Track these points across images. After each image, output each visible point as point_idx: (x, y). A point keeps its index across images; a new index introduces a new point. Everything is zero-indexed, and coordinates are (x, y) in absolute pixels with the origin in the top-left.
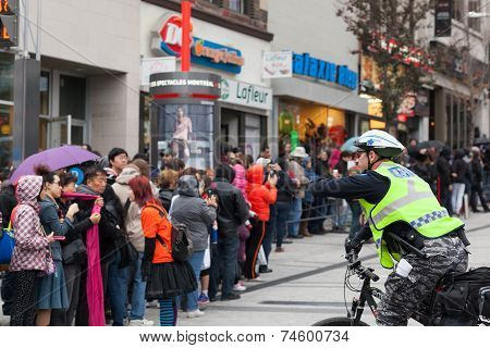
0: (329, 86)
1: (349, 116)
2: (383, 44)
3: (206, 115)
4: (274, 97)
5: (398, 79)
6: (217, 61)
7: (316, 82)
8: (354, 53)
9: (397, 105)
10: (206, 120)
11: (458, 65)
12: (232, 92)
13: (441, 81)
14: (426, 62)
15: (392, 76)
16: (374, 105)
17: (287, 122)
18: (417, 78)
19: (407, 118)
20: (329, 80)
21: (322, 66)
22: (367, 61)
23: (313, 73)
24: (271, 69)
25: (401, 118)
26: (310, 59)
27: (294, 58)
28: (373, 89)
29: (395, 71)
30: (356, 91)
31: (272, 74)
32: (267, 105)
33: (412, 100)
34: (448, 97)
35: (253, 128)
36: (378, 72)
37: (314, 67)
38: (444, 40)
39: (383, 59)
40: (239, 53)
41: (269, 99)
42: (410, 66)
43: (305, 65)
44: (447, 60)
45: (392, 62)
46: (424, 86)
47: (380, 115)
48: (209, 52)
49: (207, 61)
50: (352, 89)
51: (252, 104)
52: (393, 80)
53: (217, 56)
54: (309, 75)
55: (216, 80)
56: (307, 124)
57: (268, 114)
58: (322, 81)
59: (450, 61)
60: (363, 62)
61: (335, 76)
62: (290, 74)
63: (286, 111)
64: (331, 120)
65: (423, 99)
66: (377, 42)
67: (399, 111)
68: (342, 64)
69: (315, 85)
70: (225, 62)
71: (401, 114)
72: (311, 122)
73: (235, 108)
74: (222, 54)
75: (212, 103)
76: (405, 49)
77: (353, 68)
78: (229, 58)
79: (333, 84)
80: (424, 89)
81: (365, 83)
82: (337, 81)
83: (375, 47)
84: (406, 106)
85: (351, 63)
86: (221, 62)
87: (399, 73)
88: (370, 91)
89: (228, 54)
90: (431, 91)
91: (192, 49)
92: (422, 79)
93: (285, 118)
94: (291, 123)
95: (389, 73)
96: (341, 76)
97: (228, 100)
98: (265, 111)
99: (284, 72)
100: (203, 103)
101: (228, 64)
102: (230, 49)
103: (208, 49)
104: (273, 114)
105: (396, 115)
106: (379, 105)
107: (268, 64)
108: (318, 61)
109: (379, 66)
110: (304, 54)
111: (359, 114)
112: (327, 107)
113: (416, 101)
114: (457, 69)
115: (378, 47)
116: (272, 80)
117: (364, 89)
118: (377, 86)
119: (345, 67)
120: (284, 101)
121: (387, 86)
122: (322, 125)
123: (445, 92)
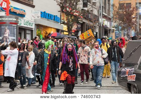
1: (58, 30)
2: (68, 9)
3: (14, 29)
4: (35, 24)
5: (72, 20)
6: (18, 13)
7: (48, 20)
8: (59, 11)
9: (72, 27)
10: (14, 31)
11: (90, 16)
12: (22, 23)
13: (84, 21)
14: (80, 15)
15: (70, 19)
16: (65, 28)
17: (39, 32)
18: (78, 19)
19: (75, 31)
20: (52, 20)
21: (50, 16)
22: (63, 14)
23: (47, 17)
24: (34, 16)
25: (73, 31)
26: (46, 13)
27: (41, 13)
28: (65, 22)
29: (71, 17)
30: (60, 23)
31: (34, 17)
32: (33, 27)
33: (76, 26)
34: (87, 25)
35: (29, 34)
36: (66, 18)
37: (47, 15)
38: (86, 9)
39: (68, 14)
40: (25, 11)
41: (34, 25)
42: (75, 16)
43: (44, 15)
44: (86, 14)
45: (70, 15)
46: (80, 22)
47: (67, 30)
50: (58, 22)
51: (29, 26)
52: (71, 20)
53: (18, 12)
54: (46, 18)
55: (17, 19)
56: (45, 33)
57: (33, 29)
58: (49, 20)
59: (87, 15)
60: (62, 14)
61: (53, 18)
62: (40, 18)
63: (39, 29)
64: (52, 32)
65: (79, 26)
66: (66, 9)
67: (72, 29)
68: (56, 15)
69: (48, 21)
70: (20, 13)
71: (73, 30)
72: (46, 32)
73: (23, 28)
74: (19, 11)
75: (16, 26)
76: (74, 11)
77: (59, 16)
78: (21, 12)
79: (53, 21)
80: (80, 23)
81: (62, 21)
82: (54, 20)
83: (65, 10)
84: (74, 28)
85: (58, 15)
86: (19, 14)
87: (72, 18)
88: (64, 23)
89: (21, 11)
90: (81, 23)
91: (10, 10)
92: (79, 20)
93: (38, 31)
94: (40, 33)
95: (69, 18)
96: (55, 18)
97: (21, 25)
98: (32, 29)
99: (38, 17)
100: (13, 25)
101: (21, 14)
102: (22, 10)
103: (15, 10)
104: (35, 30)
105: (71, 30)
106: (66, 27)
107: (34, 15)
108: (49, 14)
109: (67, 16)
110: (44, 12)
111: (61, 30)
112: (51, 28)
113: (77, 26)
114: (89, 17)
115: (66, 10)
116: (35, 19)
117: (62, 22)
118: (66, 22)
119: (57, 16)
120: (38, 26)
121: (69, 21)
122: (50, 33)
123: (86, 24)
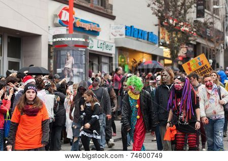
0: (144, 42)
1: (154, 57)
2: (171, 21)
3: (81, 55)
4: (117, 47)
5: (178, 39)
6: (87, 29)
7: (137, 40)
8: (156, 25)
9: (178, 52)
10: (81, 58)
11: (208, 32)
12: (95, 45)
13: (199, 40)
14: (192, 30)
15: (175, 37)
16: (166, 52)
17: (123, 60)
18: (188, 37)
19: (183, 58)
20: (144, 39)
21: (140, 32)
22: (163, 30)
23: (136, 36)
24: (114, 34)
25: (180, 58)
26: (134, 29)
27: (126, 28)
28: (165, 43)
29: (177, 34)
30: (157, 45)
31: (115, 36)
32: (113, 51)
33: (185, 49)
34: (203, 48)
35: (106, 63)
36: (168, 36)
37: (136, 32)
38: (202, 20)
39: (171, 29)
40: (98, 26)
41: (114, 48)
42: (184, 33)
43: (131, 32)
44: (202, 29)
45: (175, 30)
46: (191, 42)
47: (169, 57)
48: (83, 25)
49: (82, 30)
50: (155, 44)
51: (105, 51)
52: (176, 39)
53: (87, 26)
54: (134, 37)
55: (86, 38)
56: (132, 61)
57: (113, 56)
58: (140, 40)
59: (204, 30)
60: (161, 30)
61: (147, 37)
62: (124, 36)
63: (123, 55)
64: (145, 59)
65: (191, 49)
66: (168, 20)
67: (179, 55)
68: (150, 31)
69: (138, 42)
70: (91, 30)
71: (180, 56)
72: (134, 60)
73: (97, 53)
74: (90, 26)
75: (84, 50)
76: (182, 24)
77: (156, 33)
78: (93, 28)
79: (146, 41)
80: (191, 44)
81: (162, 41)
82: (148, 40)
83: (167, 23)
84: (182, 52)
85: (155, 30)
86: (89, 30)
87: (179, 36)
88: (164, 45)
89: (93, 26)
90: (194, 45)
91: (75, 24)
92: (190, 38)
93: (122, 58)
94: (125, 61)
95: (174, 35)
96: (150, 37)
97: (93, 49)
98: (111, 54)
99: (121, 35)
100: (80, 49)
101: (93, 31)
102: (94, 23)
103: (82, 23)
104: (116, 56)
105: (177, 56)
106: (169, 51)
107: (113, 31)
108: (138, 30)
109: (169, 32)
110: (131, 27)
111: (159, 56)
112: (143, 53)
113: (187, 50)
114: (208, 34)
115: (168, 23)
116: (115, 39)
117: (161, 44)
118: (168, 43)
119: (152, 33)
120: (121, 50)
121: (172, 42)
122: (140, 62)
123: (202, 45)
